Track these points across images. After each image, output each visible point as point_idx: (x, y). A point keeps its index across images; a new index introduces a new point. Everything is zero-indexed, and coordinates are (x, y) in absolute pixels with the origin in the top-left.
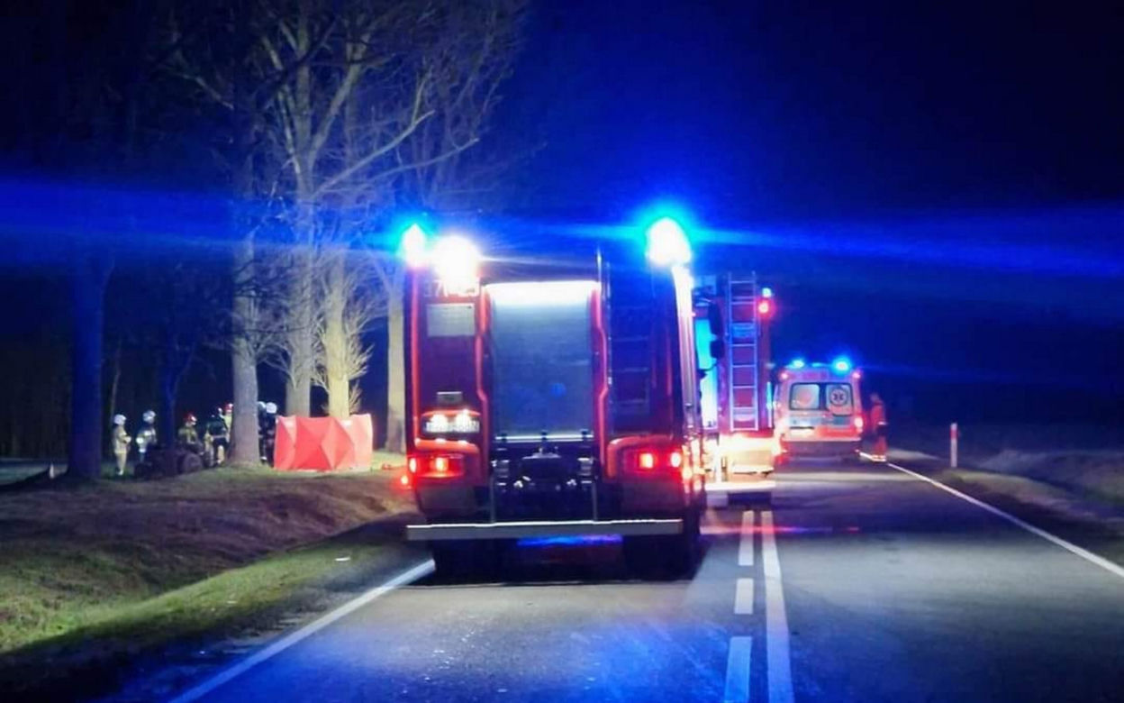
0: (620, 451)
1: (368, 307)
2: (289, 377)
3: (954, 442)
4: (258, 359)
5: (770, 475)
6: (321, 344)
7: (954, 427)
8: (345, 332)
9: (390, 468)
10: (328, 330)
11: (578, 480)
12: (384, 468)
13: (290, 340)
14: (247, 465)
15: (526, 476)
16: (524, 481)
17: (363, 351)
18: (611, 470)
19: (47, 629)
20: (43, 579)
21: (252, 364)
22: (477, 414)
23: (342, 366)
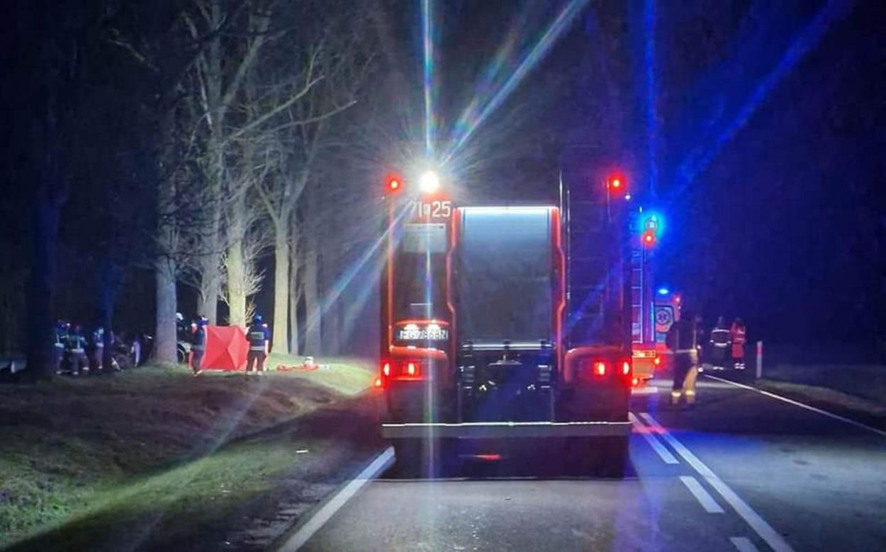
0: (576, 360)
1: (263, 237)
2: (200, 293)
3: (759, 357)
4: (177, 277)
5: (648, 382)
6: (225, 267)
7: (760, 344)
8: (244, 257)
9: (284, 369)
10: (229, 256)
11: (538, 385)
12: (278, 369)
13: (202, 263)
14: (167, 364)
15: (492, 380)
16: (488, 386)
17: (257, 273)
18: (567, 376)
19: (45, 509)
20: (33, 462)
21: (172, 281)
22: (447, 324)
23: (241, 285)
